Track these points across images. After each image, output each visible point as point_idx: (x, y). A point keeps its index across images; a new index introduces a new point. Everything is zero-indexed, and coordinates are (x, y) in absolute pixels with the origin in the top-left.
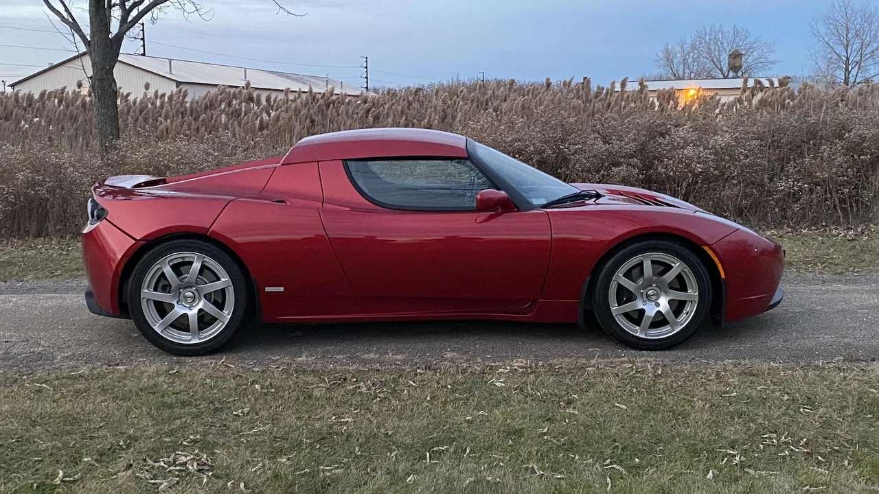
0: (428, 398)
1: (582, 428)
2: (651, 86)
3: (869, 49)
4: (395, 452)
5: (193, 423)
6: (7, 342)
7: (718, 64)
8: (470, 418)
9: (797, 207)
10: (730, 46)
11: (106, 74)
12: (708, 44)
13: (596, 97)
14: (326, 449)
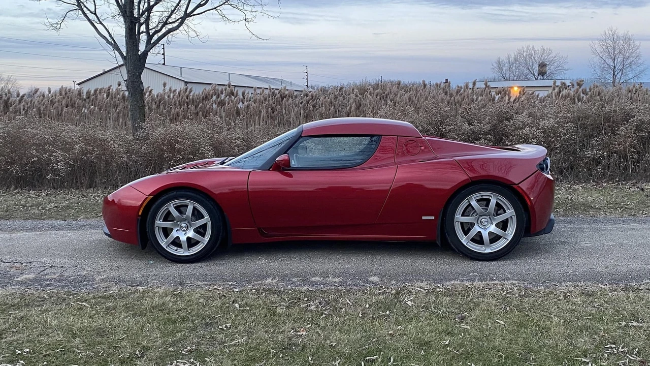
0: (360, 316)
1: (473, 340)
2: (492, 85)
3: (629, 61)
4: (339, 361)
5: (190, 336)
6: (62, 267)
7: (531, 70)
8: (392, 332)
9: (599, 168)
10: (539, 59)
11: (136, 78)
12: (526, 58)
13: (457, 92)
14: (287, 358)
